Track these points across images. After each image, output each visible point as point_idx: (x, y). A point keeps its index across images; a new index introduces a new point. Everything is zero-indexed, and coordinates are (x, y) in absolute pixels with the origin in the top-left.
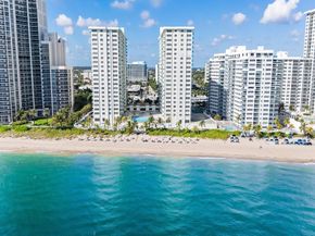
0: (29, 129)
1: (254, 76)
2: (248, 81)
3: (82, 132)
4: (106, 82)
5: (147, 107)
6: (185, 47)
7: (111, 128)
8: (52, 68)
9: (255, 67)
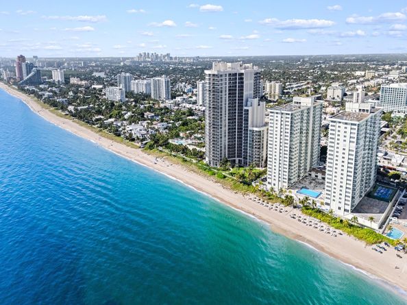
0: (225, 177)
6: (348, 139)
8: (250, 128)
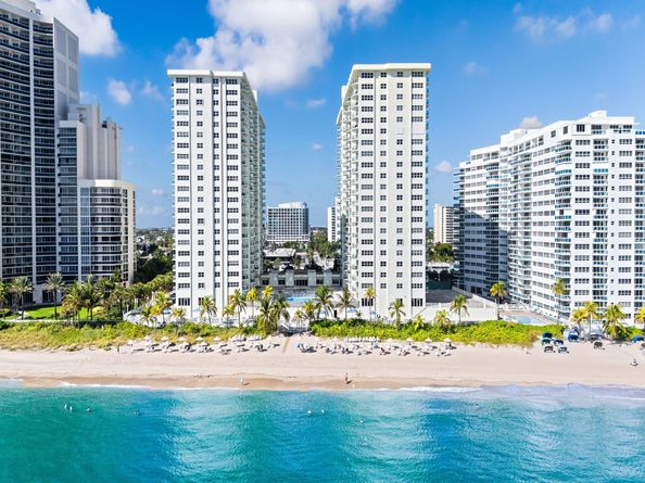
1: (590, 183)
2: (574, 194)
3: (142, 332)
4: (208, 205)
5: (312, 277)
6: (407, 113)
7: (219, 319)
8: (82, 183)
9: (590, 159)
